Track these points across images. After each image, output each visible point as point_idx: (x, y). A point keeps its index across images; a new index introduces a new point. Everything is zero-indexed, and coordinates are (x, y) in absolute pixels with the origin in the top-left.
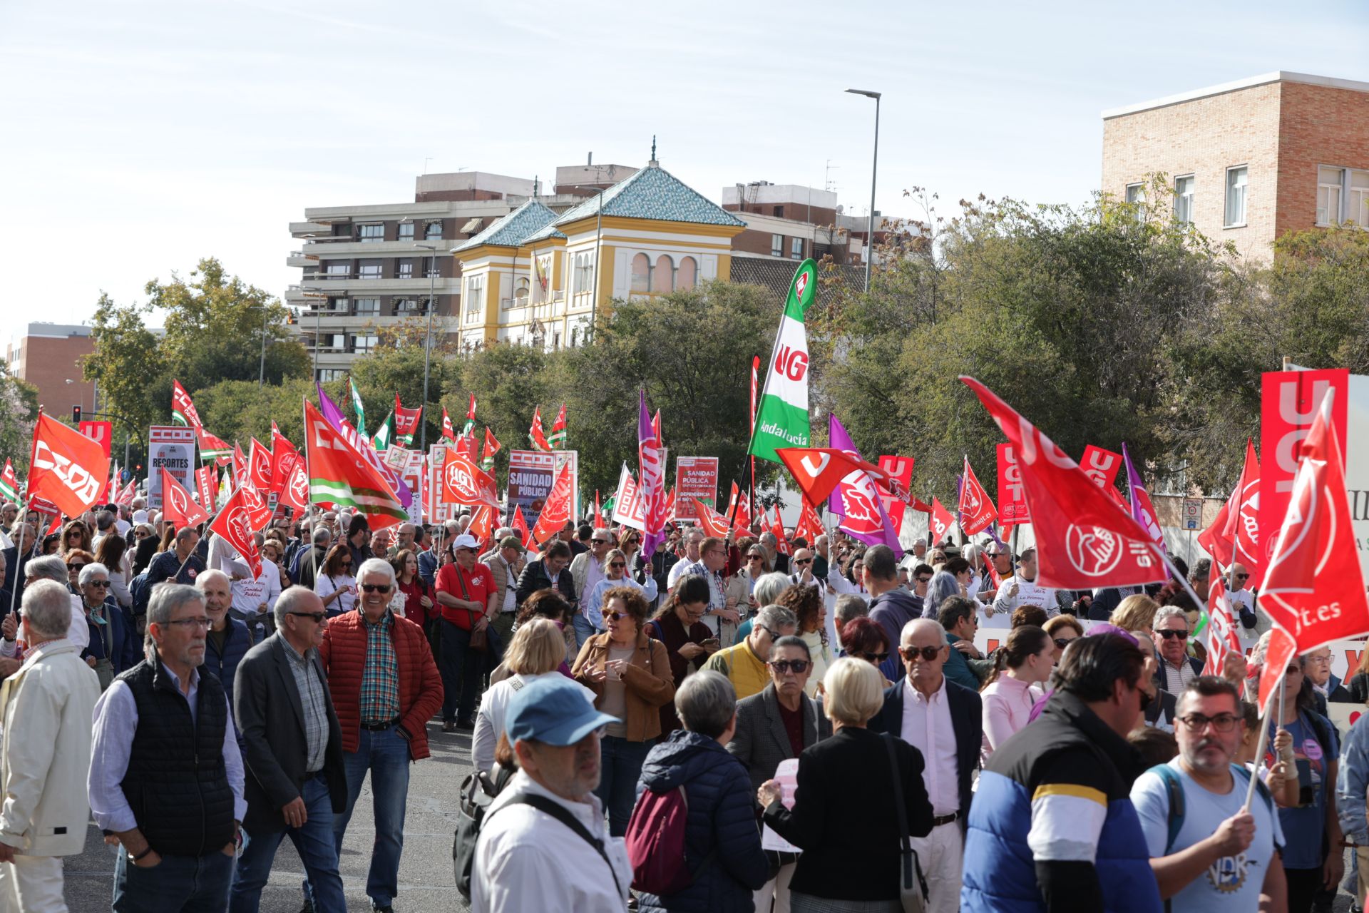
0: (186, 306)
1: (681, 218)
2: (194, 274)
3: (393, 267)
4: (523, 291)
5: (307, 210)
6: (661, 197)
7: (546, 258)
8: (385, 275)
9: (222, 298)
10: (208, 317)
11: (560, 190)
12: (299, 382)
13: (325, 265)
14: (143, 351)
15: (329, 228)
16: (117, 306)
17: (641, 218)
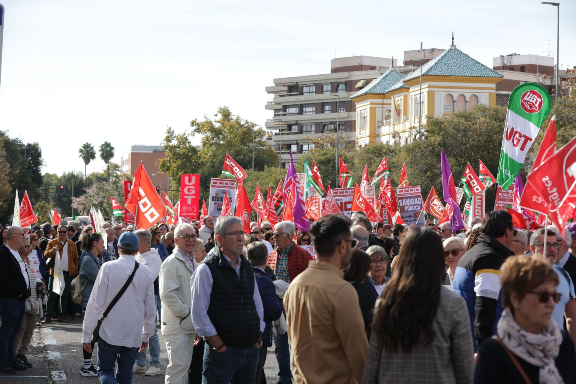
0: (212, 132)
1: (469, 74)
2: (216, 115)
3: (320, 107)
4: (389, 117)
5: (274, 80)
6: (457, 64)
7: (399, 99)
8: (317, 112)
9: (231, 127)
10: (224, 138)
11: (407, 63)
12: (273, 169)
13: (285, 108)
14: (191, 156)
15: (286, 88)
16: (176, 134)
17: (447, 76)
